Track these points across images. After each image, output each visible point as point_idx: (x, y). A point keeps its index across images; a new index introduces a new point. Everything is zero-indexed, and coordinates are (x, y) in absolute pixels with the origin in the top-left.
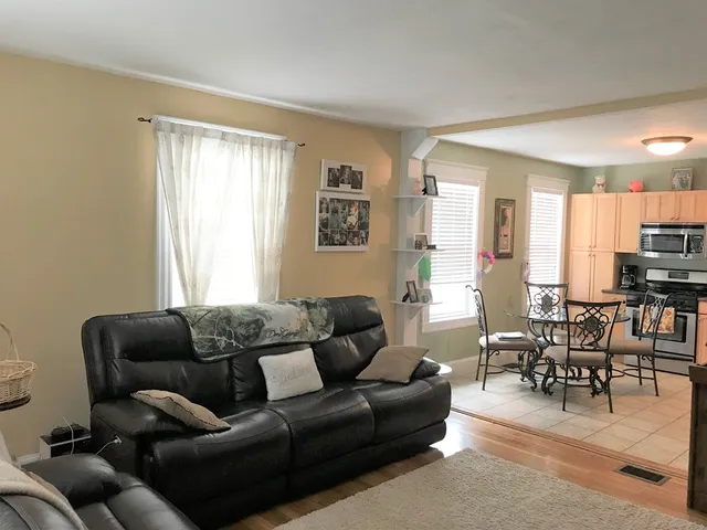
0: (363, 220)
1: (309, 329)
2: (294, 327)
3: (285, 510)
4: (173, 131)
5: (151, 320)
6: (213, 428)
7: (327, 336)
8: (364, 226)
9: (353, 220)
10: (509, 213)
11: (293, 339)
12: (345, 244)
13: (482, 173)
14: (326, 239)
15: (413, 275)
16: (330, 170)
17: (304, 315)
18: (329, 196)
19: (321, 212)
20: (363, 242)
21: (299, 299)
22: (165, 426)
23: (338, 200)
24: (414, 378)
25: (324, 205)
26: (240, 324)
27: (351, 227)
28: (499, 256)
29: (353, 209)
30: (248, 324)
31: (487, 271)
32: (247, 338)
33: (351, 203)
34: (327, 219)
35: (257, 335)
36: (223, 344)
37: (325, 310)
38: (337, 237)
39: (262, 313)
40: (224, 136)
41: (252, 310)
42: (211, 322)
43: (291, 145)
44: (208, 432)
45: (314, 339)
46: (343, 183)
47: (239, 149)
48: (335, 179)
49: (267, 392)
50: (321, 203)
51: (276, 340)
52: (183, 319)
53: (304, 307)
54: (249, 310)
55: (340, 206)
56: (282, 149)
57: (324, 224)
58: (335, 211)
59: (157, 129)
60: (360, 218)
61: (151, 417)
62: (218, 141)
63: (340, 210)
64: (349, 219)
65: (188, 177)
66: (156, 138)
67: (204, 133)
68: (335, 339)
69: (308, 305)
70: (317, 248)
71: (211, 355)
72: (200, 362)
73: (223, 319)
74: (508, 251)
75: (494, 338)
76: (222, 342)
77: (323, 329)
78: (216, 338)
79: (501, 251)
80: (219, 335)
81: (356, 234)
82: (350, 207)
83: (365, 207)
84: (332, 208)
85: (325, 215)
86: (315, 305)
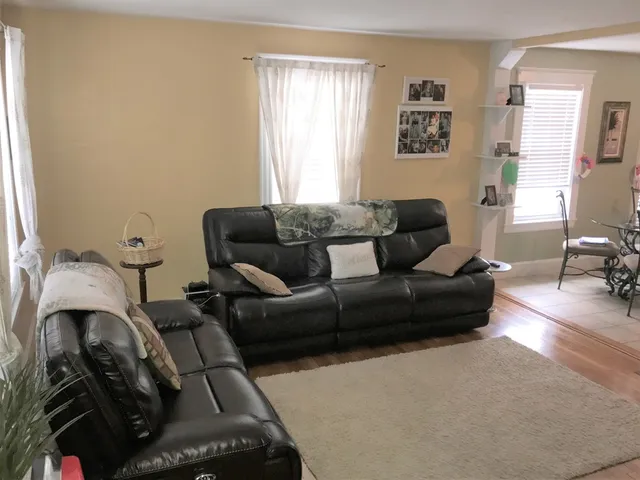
0: (444, 130)
1: (374, 226)
2: (360, 223)
3: (331, 357)
4: (268, 65)
5: (248, 213)
6: (279, 294)
7: (390, 232)
8: (444, 135)
9: (433, 129)
10: (621, 116)
11: (357, 234)
12: (424, 152)
13: (589, 76)
14: (406, 148)
15: (496, 180)
16: (411, 86)
17: (370, 214)
18: (409, 109)
19: (401, 123)
20: (443, 150)
21: (370, 201)
22: (245, 289)
23: (419, 113)
24: (459, 273)
25: (404, 118)
26: (315, 220)
27: (431, 136)
28: (602, 161)
29: (434, 120)
30: (321, 220)
31: (584, 176)
32: (319, 230)
33: (432, 114)
34: (407, 130)
35: (327, 229)
36: (300, 235)
37: (389, 211)
38: (417, 146)
39: (334, 212)
40: (311, 65)
41: (326, 209)
42: (293, 217)
43: (371, 68)
44: (274, 296)
45: (378, 234)
46: (424, 96)
47: (325, 75)
48: (416, 94)
49: (331, 273)
50: (402, 116)
51: (344, 233)
52: (271, 213)
53: (371, 208)
54: (323, 209)
55: (420, 118)
56: (362, 72)
57: (404, 135)
58: (415, 123)
59: (257, 66)
60: (441, 127)
61: (238, 282)
62: (306, 70)
63: (420, 122)
64: (429, 129)
65: (282, 100)
66: (257, 72)
67: (295, 64)
68: (397, 235)
69: (375, 206)
70: (396, 155)
71: (290, 241)
72: (281, 245)
73: (302, 215)
74: (617, 155)
75: (575, 242)
76: (300, 232)
77: (387, 227)
78: (295, 229)
79: (606, 156)
80: (297, 226)
81: (436, 143)
82: (431, 117)
83: (446, 118)
84: (412, 120)
85: (404, 126)
86: (381, 207)
